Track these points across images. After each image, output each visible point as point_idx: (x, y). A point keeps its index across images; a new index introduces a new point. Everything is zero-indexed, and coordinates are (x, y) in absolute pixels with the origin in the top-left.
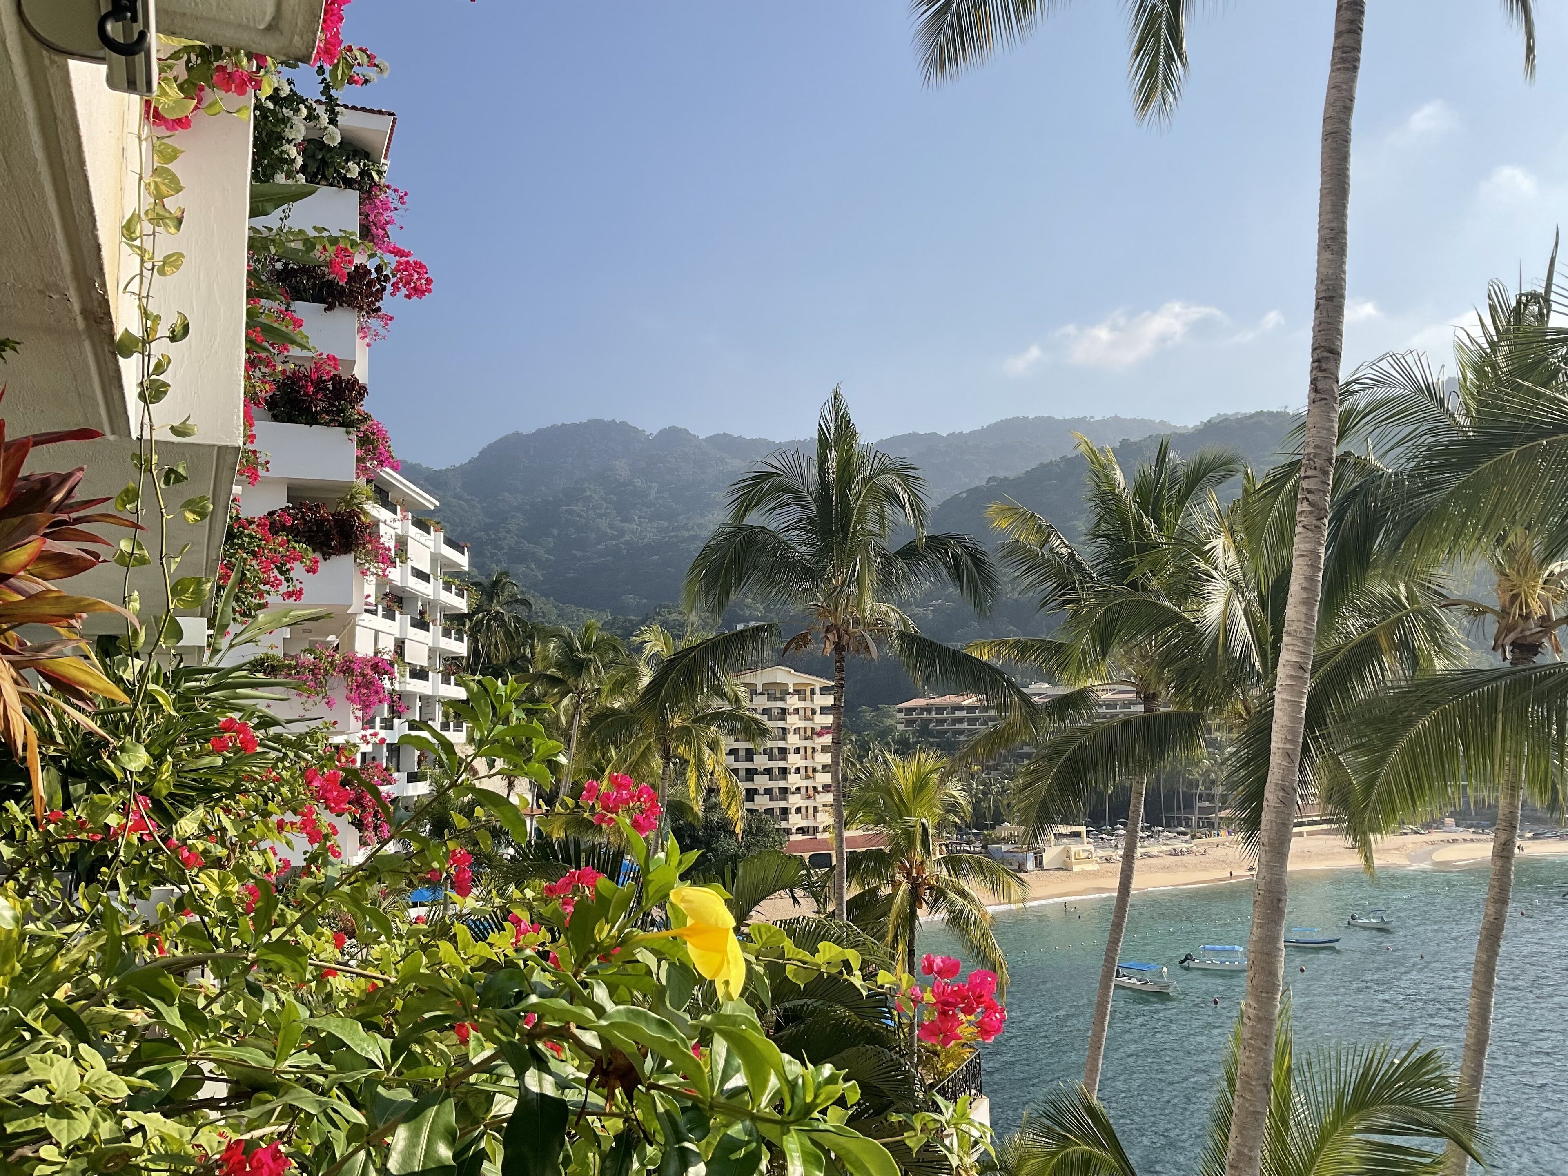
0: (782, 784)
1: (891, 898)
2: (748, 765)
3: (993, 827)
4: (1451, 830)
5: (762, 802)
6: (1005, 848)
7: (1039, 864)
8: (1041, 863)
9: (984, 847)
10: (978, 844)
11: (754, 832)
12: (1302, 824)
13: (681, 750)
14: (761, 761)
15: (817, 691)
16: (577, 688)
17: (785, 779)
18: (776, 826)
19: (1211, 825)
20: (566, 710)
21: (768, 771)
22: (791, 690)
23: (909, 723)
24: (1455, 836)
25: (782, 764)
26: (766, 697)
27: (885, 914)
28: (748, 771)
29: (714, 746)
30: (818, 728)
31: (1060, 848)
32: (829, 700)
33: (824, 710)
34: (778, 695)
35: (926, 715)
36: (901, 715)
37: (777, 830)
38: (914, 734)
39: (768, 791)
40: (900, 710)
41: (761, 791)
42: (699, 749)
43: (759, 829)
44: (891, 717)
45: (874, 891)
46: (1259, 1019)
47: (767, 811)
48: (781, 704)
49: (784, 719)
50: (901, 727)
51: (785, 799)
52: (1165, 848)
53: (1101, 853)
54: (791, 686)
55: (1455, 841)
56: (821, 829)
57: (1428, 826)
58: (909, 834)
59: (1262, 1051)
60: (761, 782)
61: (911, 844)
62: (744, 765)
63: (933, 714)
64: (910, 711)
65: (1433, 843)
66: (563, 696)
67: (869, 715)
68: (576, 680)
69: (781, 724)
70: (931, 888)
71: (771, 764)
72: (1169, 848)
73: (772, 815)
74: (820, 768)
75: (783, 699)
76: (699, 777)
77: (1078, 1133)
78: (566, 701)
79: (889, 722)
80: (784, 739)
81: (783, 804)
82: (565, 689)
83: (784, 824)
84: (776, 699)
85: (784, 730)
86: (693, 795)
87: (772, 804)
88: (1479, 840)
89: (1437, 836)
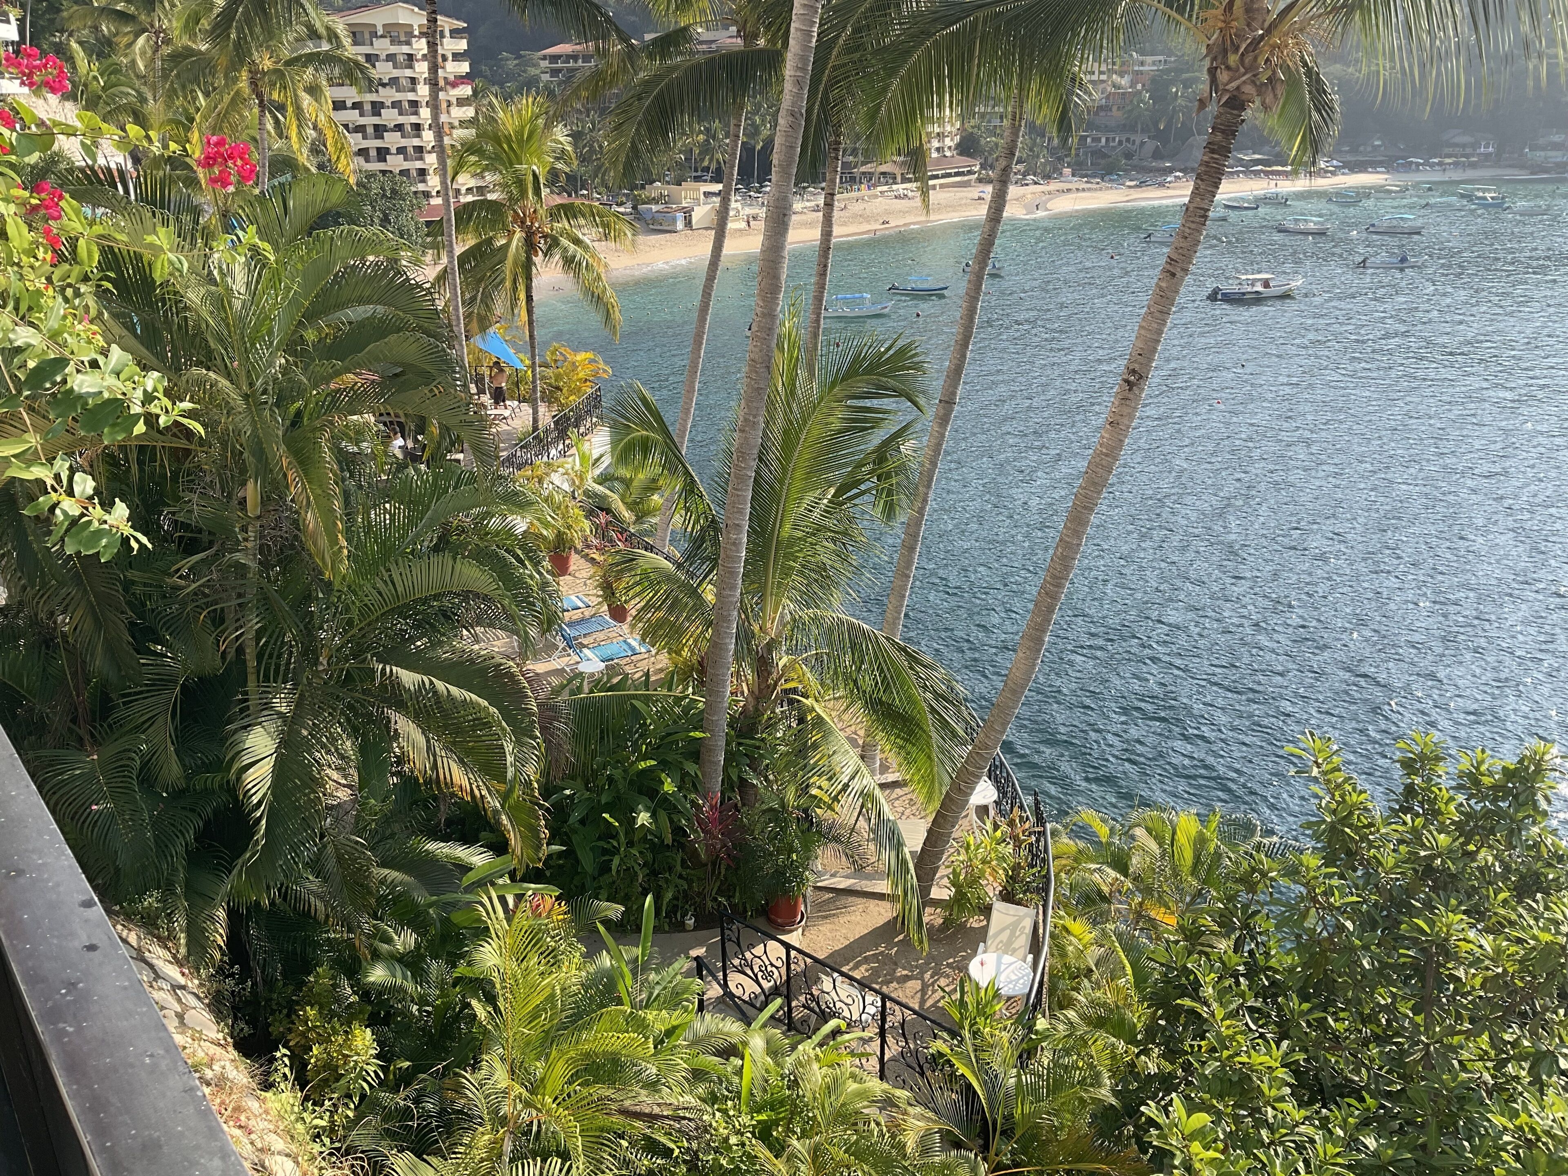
0: (416, 142)
1: (507, 246)
2: (376, 120)
3: (643, 187)
4: (1069, 180)
5: (395, 163)
6: (654, 208)
7: (688, 223)
8: (690, 222)
9: (634, 208)
10: (629, 205)
11: (388, 194)
12: (936, 177)
13: (275, 96)
14: (389, 117)
15: (447, 34)
16: (152, 26)
17: (419, 136)
18: (413, 189)
19: (853, 180)
20: (143, 53)
21: (399, 127)
22: (416, 33)
23: (555, 72)
24: (1069, 186)
25: (414, 119)
26: (388, 40)
27: (502, 261)
28: (376, 127)
29: (313, 90)
30: (451, 78)
31: (709, 207)
32: (462, 45)
33: (457, 57)
34: (403, 39)
35: (571, 64)
36: (545, 64)
37: (415, 193)
38: (559, 85)
39: (401, 150)
40: (544, 58)
41: (394, 151)
42: (296, 95)
43: (394, 191)
44: (536, 65)
45: (489, 241)
46: (764, 315)
47: (402, 173)
48: (405, 49)
49: (411, 67)
50: (546, 77)
51: (421, 159)
52: (808, 204)
53: (748, 211)
54: (416, 27)
55: (1069, 190)
56: (463, 191)
57: (1047, 177)
58: (520, 182)
59: (766, 341)
60: (392, 140)
61: (523, 193)
62: (370, 121)
63: (580, 63)
64: (554, 58)
65: (1050, 193)
66: (137, 36)
67: (512, 64)
68: (149, 15)
69: (408, 73)
70: (545, 237)
71: (401, 120)
72: (813, 204)
73: (408, 177)
74: (457, 124)
75: (408, 43)
76: (299, 126)
77: (637, 421)
78: (141, 40)
79: (533, 71)
80: (414, 90)
81: (419, 165)
82: (138, 28)
83: (421, 187)
84: (400, 43)
85: (413, 80)
86: (296, 147)
87: (406, 165)
88: (1089, 189)
89: (1054, 186)
